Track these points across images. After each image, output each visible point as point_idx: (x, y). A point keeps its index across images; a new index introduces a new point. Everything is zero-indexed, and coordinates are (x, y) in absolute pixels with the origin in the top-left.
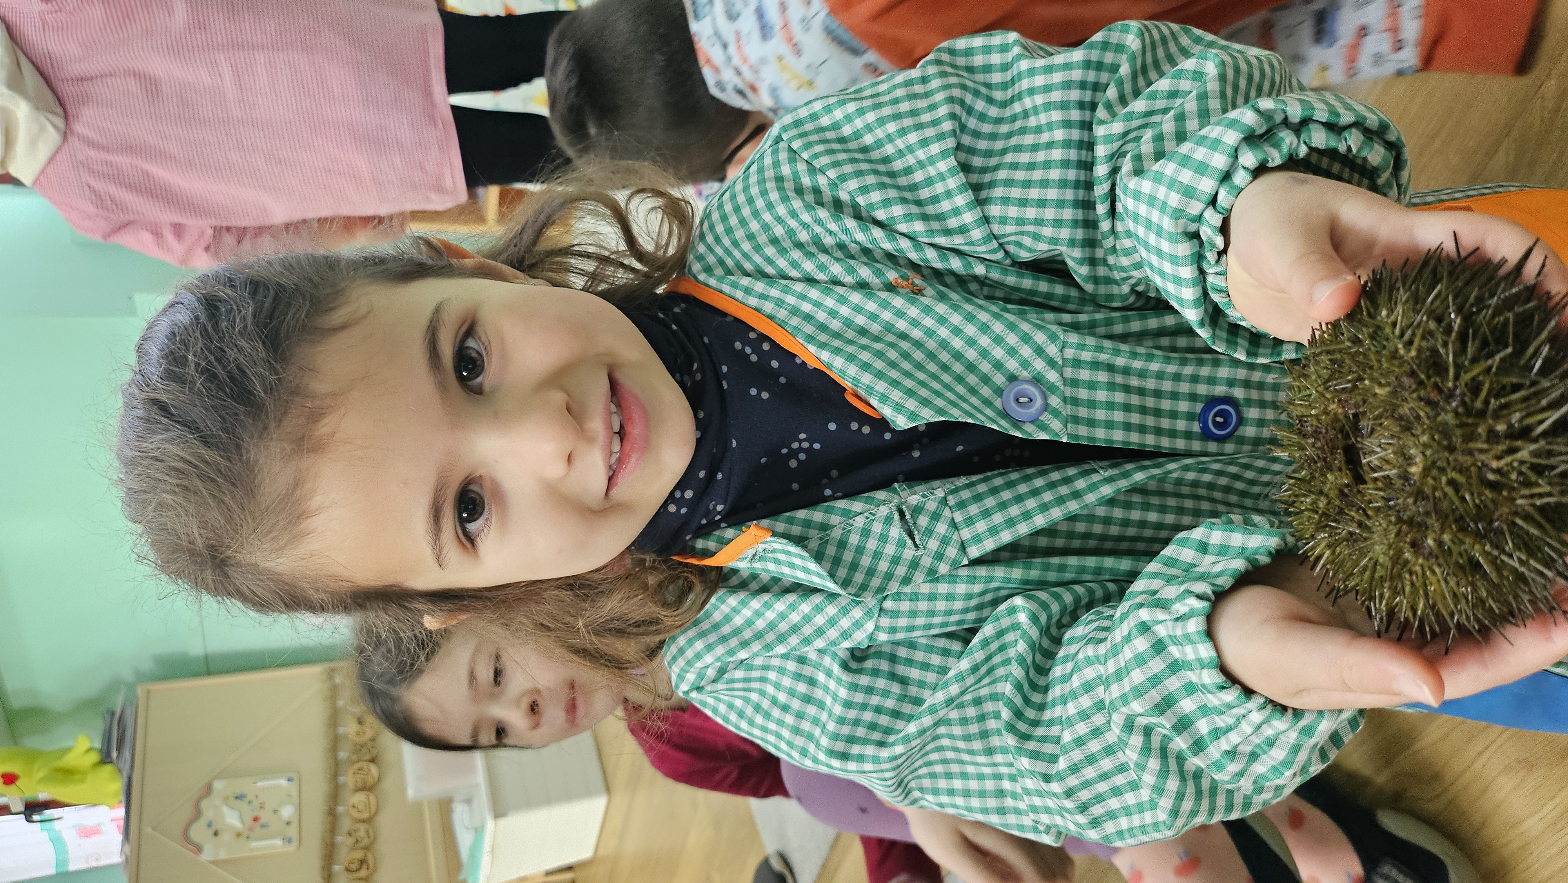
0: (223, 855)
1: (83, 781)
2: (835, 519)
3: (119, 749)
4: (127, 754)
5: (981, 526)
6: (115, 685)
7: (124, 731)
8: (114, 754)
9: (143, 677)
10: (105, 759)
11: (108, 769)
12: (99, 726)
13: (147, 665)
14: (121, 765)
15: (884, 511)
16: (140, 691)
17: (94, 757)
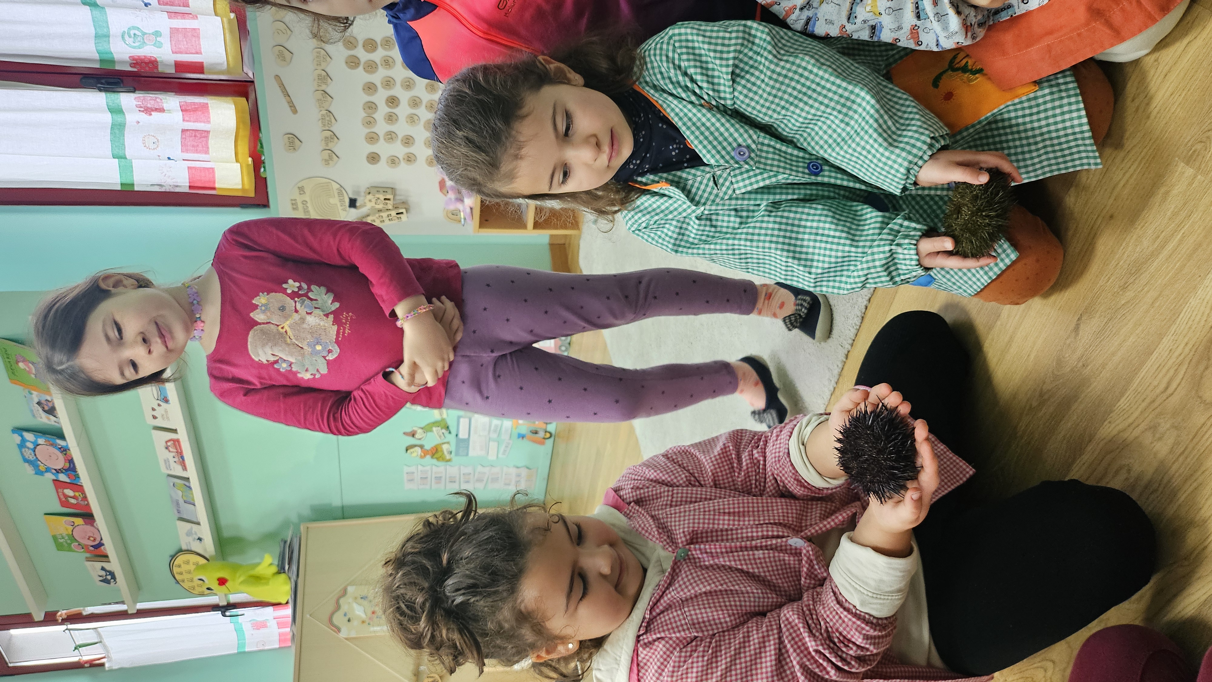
0: (353, 635)
1: (267, 584)
2: (690, 177)
3: (289, 564)
4: (294, 568)
5: (741, 184)
6: (286, 524)
7: (292, 553)
8: (287, 567)
9: (302, 519)
10: (281, 570)
11: (283, 576)
12: (277, 550)
13: (306, 512)
14: (290, 575)
15: (708, 176)
16: (302, 528)
17: (274, 569)
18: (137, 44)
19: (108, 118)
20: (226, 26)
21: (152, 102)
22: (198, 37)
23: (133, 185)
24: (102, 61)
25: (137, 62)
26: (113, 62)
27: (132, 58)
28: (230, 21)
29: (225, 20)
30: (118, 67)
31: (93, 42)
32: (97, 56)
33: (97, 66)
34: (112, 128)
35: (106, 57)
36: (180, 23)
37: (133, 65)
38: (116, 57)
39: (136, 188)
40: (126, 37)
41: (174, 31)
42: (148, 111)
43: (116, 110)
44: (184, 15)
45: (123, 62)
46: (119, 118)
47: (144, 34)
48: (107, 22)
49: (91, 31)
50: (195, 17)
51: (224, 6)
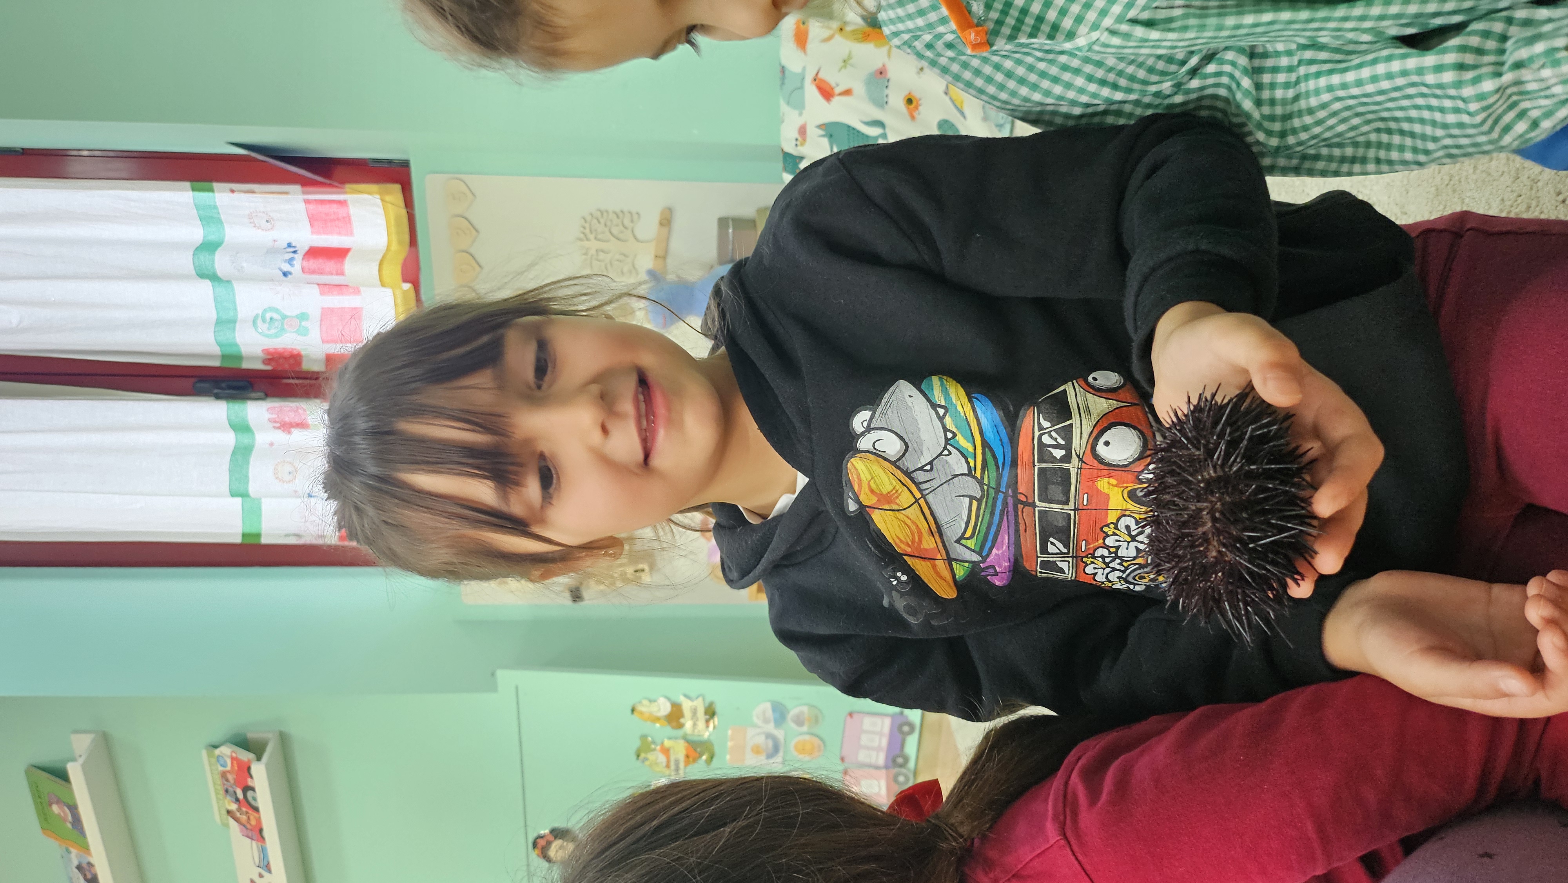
18: (273, 331)
19: (229, 438)
20: (399, 298)
21: (292, 414)
22: (360, 318)
23: (259, 535)
24: (224, 357)
25: (273, 357)
26: (239, 358)
27: (266, 351)
28: (405, 293)
29: (398, 292)
30: (245, 365)
31: (212, 329)
32: (217, 350)
33: (217, 363)
34: (234, 453)
35: (230, 351)
36: (336, 301)
37: (266, 362)
38: (245, 350)
39: (264, 541)
40: (259, 321)
41: (327, 313)
42: (286, 427)
43: (241, 428)
44: (340, 288)
45: (252, 358)
46: (245, 439)
47: (284, 317)
48: (234, 303)
49: (212, 315)
50: (357, 291)
51: (394, 271)
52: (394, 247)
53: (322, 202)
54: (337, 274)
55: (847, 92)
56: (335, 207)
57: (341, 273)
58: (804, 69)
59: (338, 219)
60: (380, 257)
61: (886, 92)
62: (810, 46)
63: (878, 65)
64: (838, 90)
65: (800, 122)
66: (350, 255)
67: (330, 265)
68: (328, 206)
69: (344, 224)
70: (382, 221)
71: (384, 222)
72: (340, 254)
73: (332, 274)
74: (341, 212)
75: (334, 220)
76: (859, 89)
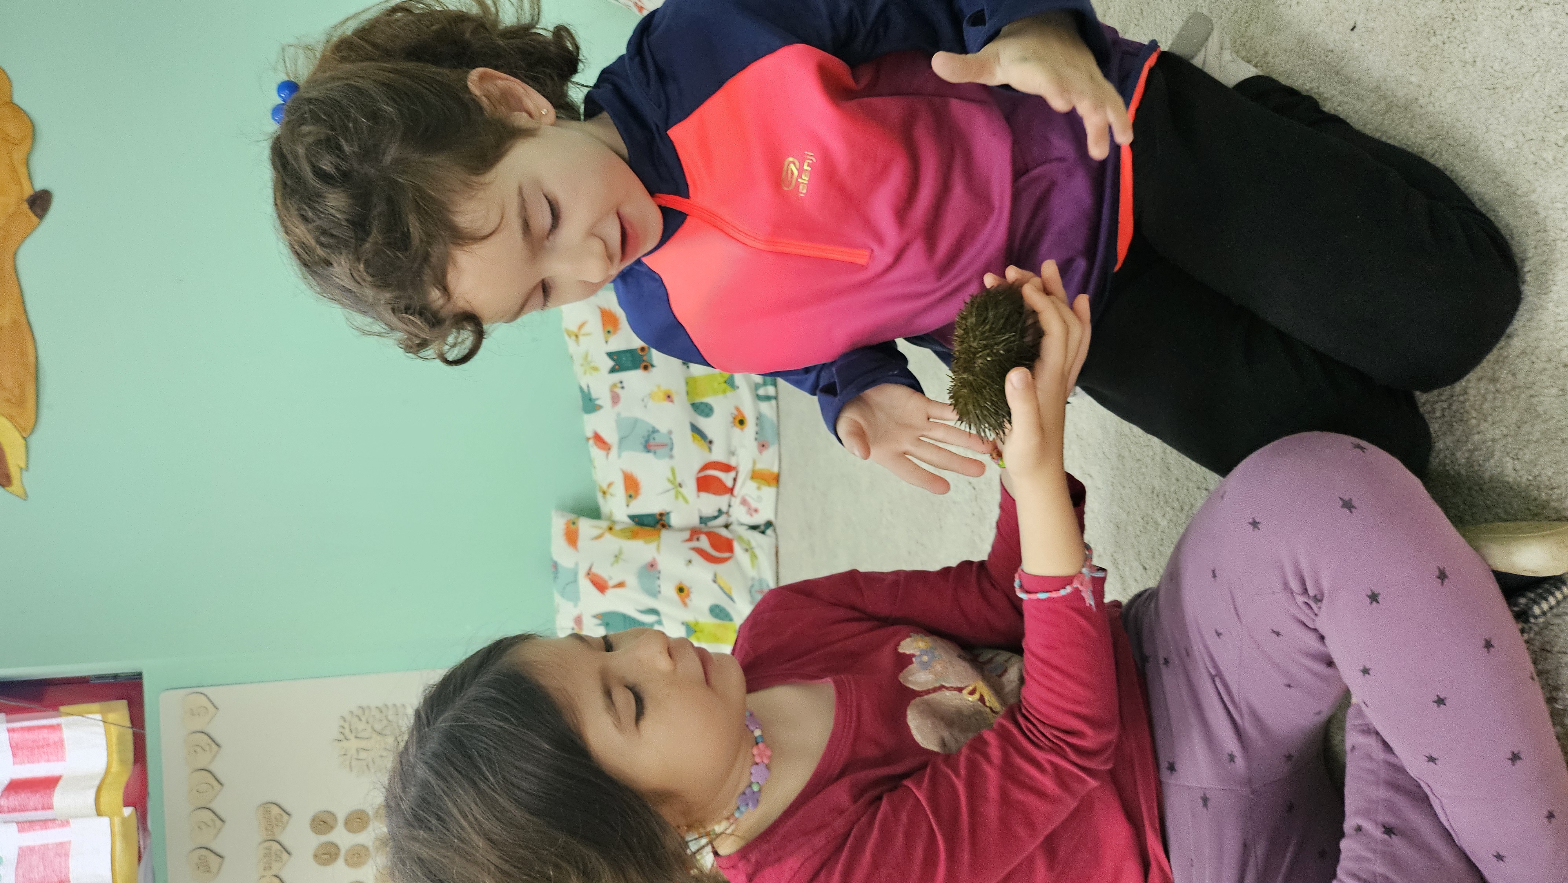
20: (117, 829)
22: (67, 855)
28: (124, 821)
29: (117, 820)
36: (36, 838)
41: (25, 853)
44: (45, 823)
50: (65, 823)
51: (114, 796)
52: (115, 768)
53: (30, 729)
54: (43, 808)
55: (621, 585)
56: (45, 734)
57: (50, 807)
58: (577, 564)
59: (48, 745)
60: (97, 782)
61: (658, 582)
62: (581, 543)
63: (648, 559)
64: (611, 583)
65: (575, 612)
66: (61, 784)
67: (34, 799)
68: (36, 732)
69: (57, 749)
70: (102, 741)
71: (104, 742)
72: (49, 784)
73: (36, 809)
74: (53, 737)
75: (43, 747)
76: (632, 580)
